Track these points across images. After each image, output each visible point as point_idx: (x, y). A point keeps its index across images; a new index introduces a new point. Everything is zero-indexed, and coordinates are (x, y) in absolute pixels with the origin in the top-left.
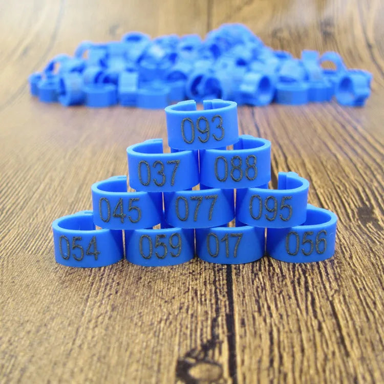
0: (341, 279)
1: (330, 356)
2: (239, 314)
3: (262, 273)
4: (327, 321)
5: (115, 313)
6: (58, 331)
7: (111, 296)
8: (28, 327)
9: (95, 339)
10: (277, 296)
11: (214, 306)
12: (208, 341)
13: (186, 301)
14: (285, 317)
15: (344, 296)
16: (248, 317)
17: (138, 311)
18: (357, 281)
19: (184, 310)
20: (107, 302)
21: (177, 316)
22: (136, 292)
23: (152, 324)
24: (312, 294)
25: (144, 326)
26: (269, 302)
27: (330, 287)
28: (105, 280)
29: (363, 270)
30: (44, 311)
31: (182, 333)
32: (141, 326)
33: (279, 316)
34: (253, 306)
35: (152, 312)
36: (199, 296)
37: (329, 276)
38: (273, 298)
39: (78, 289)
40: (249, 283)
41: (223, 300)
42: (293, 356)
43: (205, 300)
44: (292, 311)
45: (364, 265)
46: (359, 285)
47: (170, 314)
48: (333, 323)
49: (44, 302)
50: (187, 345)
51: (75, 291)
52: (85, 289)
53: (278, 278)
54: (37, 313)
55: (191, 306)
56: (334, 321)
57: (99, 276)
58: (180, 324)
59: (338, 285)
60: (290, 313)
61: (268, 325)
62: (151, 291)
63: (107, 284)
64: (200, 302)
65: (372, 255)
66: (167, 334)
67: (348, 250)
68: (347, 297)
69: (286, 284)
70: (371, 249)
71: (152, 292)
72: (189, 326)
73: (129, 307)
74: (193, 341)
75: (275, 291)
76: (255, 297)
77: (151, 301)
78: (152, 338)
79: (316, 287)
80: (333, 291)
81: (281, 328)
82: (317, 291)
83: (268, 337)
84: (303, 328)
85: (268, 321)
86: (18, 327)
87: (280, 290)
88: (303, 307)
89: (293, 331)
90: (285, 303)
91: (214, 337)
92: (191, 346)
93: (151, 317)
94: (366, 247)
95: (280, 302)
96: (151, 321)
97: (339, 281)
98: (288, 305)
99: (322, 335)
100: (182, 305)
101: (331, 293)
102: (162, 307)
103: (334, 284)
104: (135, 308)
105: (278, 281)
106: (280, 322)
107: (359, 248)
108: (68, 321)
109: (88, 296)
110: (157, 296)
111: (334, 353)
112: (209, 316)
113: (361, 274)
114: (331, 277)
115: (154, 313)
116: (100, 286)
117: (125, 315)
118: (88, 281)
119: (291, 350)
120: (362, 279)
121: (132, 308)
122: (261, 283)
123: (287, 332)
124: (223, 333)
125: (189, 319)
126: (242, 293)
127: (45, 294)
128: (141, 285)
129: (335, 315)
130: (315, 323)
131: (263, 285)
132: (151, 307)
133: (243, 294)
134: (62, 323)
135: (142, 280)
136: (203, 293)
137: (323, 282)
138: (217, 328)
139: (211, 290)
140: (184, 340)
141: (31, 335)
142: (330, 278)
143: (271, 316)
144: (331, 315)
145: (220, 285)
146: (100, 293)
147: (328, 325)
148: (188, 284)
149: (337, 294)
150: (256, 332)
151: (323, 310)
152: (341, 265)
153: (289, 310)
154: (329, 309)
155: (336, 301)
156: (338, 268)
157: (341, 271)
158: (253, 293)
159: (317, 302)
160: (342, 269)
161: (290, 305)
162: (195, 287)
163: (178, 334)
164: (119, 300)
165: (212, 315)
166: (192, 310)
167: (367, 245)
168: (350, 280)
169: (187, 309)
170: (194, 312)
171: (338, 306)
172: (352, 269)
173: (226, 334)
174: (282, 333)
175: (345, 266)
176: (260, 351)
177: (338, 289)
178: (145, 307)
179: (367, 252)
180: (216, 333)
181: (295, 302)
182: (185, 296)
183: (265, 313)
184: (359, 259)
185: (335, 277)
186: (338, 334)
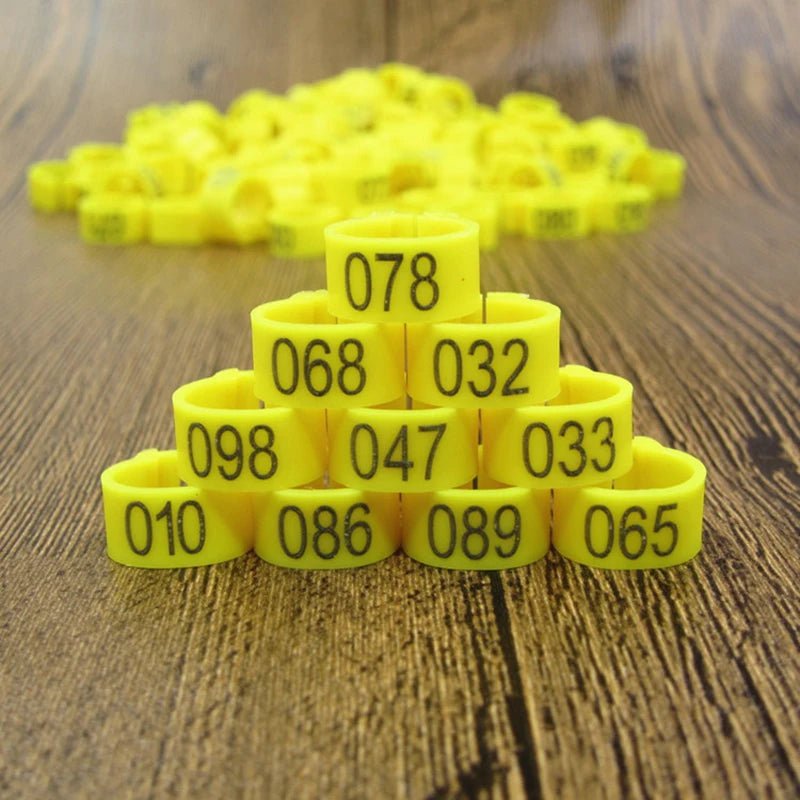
0: (751, 605)
2: (537, 697)
3: (572, 594)
4: (740, 710)
5: (248, 702)
6: (117, 747)
7: (236, 657)
8: (46, 740)
9: (206, 769)
10: (616, 649)
11: (476, 678)
12: (474, 767)
13: (410, 666)
14: (641, 701)
15: (765, 647)
16: (556, 703)
17: (301, 696)
18: (788, 611)
19: (407, 689)
20: (226, 673)
21: (393, 703)
22: (293, 646)
23: (337, 727)
24: (692, 642)
26: (600, 664)
27: (730, 625)
28: (217, 617)
29: (794, 584)
30: (81, 698)
31: (410, 749)
32: (311, 733)
33: (629, 702)
34: (564, 674)
35: (334, 697)
36: (438, 654)
37: (723, 599)
38: (607, 655)
39: (158, 642)
40: (547, 619)
41: (495, 664)
43: (454, 663)
44: (655, 687)
45: (793, 570)
46: (793, 618)
47: (375, 700)
48: (753, 714)
49: (79, 676)
50: (424, 779)
51: (150, 645)
52: (173, 639)
53: (610, 607)
54: (64, 704)
55: (422, 679)
56: (754, 708)
57: (203, 609)
58: (404, 726)
59: (748, 621)
60: (651, 692)
61: (607, 722)
62: (325, 643)
63: (224, 628)
64: (441, 668)
66: (376, 752)
67: (751, 536)
68: (772, 649)
69: (630, 619)
70: (798, 532)
71: (329, 644)
72: (424, 729)
73: (279, 684)
74: (439, 769)
75: (610, 638)
76: (566, 653)
77: (329, 668)
78: (340, 762)
79: (699, 625)
80: (739, 634)
81: (638, 730)
82: (703, 636)
83: (611, 754)
84: (688, 729)
85: (605, 712)
86: (21, 740)
87: (619, 634)
88: (679, 676)
89: (666, 737)
90: (635, 667)
91: (487, 755)
92: (434, 782)
93: (333, 709)
94: (788, 528)
95: (625, 664)
96: (335, 719)
97: (746, 610)
98: (644, 673)
99: (735, 745)
100: (402, 677)
101: (735, 640)
102: (357, 683)
103: (737, 618)
104: (294, 686)
105: (612, 612)
106: (633, 716)
107: (773, 532)
108: (139, 723)
109: (182, 657)
110: (341, 654)
111: (769, 790)
112: (468, 704)
113: (791, 591)
114: (727, 601)
115: (339, 699)
116: (208, 632)
117: (272, 704)
118: (180, 621)
119: (669, 787)
121: (287, 687)
122: (574, 619)
123: (652, 740)
124: (506, 745)
125: (423, 711)
126: (535, 643)
127: (82, 654)
128: (302, 630)
129: (752, 692)
130: (713, 716)
131: (578, 622)
132: (331, 683)
133: (538, 646)
134: (125, 727)
135: (303, 616)
136: (446, 644)
137: (711, 613)
138: (488, 735)
139: (463, 638)
140: (416, 767)
141: (53, 759)
142: (726, 604)
143: (610, 701)
144: (745, 694)
145: (481, 624)
146: (208, 651)
147: (743, 720)
148: (408, 623)
149: (748, 641)
150: (581, 742)
151: (725, 683)
152: (742, 570)
153: (648, 684)
154: (739, 678)
155: (751, 659)
156: (738, 579)
157: (746, 586)
158: (561, 643)
159: (707, 661)
160: (748, 582)
161: (649, 672)
162: (426, 631)
163: (401, 751)
164: (255, 668)
165: (473, 699)
166: (425, 688)
167: (789, 524)
168: (771, 607)
169: (415, 687)
170: (432, 694)
171: (758, 672)
172: (770, 582)
173: (513, 748)
174: (641, 743)
175: (753, 574)
176: (599, 792)
177: (748, 629)
178: (317, 683)
179: (792, 540)
180: (490, 745)
181: (658, 663)
182: (406, 654)
183: (595, 692)
184: (779, 557)
185: (736, 599)
186: (770, 743)
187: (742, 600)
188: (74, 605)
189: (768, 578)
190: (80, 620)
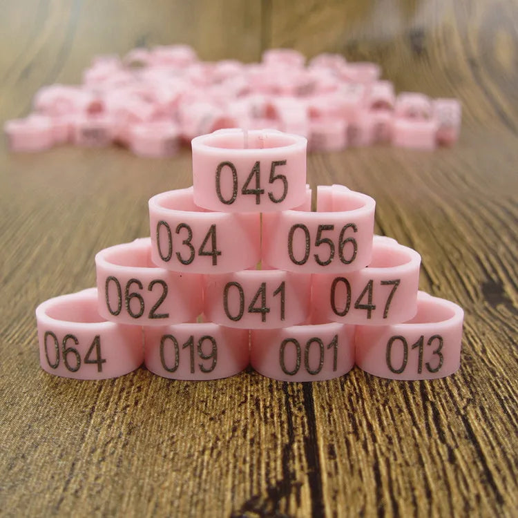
0: (474, 383)
1: (473, 503)
2: (324, 437)
3: (355, 373)
4: (462, 447)
5: (132, 438)
6: (43, 466)
7: (128, 409)
9: (100, 481)
10: (381, 408)
11: (286, 426)
12: (278, 483)
13: (243, 418)
14: (395, 440)
15: (482, 409)
16: (338, 442)
17: (168, 436)
18: (499, 387)
19: (239, 433)
20: (121, 420)
21: (229, 442)
23: (190, 456)
24: (433, 404)
25: (178, 460)
26: (369, 418)
27: (460, 395)
28: (119, 382)
29: (504, 370)
30: (23, 432)
31: (237, 471)
32: (173, 459)
33: (387, 440)
34: (345, 424)
35: (190, 436)
36: (262, 410)
37: (456, 378)
38: (375, 411)
39: (78, 397)
40: (337, 388)
41: (299, 416)
42: (415, 503)
43: (272, 416)
44: (405, 432)
45: (505, 362)
46: (502, 392)
47: (218, 439)
48: (471, 449)
50: (245, 491)
52: (88, 396)
53: (380, 381)
55: (250, 426)
56: (472, 446)
58: (235, 456)
59: (471, 393)
60: (403, 435)
61: (371, 454)
62: (188, 401)
63: (122, 390)
64: (263, 419)
65: (514, 348)
66: (214, 472)
67: (478, 341)
68: (487, 411)
69: (392, 389)
70: (511, 339)
71: (191, 403)
72: (248, 459)
73: (155, 427)
74: (255, 485)
75: (378, 401)
76: (348, 410)
77: (189, 418)
78: (189, 479)
79: (438, 394)
80: (465, 400)
81: (392, 459)
82: (440, 401)
83: (372, 474)
84: (426, 458)
85: (370, 448)
87: (384, 398)
88: (422, 425)
89: (410, 463)
90: (393, 419)
91: (288, 475)
92: (251, 491)
93: (189, 445)
94: (504, 337)
95: (387, 417)
96: (189, 452)
97: (471, 386)
98: (398, 423)
99: (457, 468)
100: (236, 424)
101: (462, 404)
102: (206, 428)
103: (464, 390)
104: (164, 429)
105: (381, 385)
106: (388, 449)
107: (494, 340)
108: (59, 450)
109: (93, 407)
110: (198, 409)
111: (478, 497)
112: (279, 442)
113: (502, 375)
114: (459, 379)
115: (193, 438)
116: (112, 392)
117: (149, 440)
118: (94, 384)
119: (410, 494)
120: (506, 383)
121: (160, 429)
122: (355, 389)
123: (401, 465)
124: (302, 468)
125: (248, 447)
126: (327, 403)
127: (28, 404)
129: (471, 436)
130: (443, 450)
131: (357, 391)
132: (190, 427)
133: (330, 405)
134: (50, 453)
136: (268, 404)
137: (447, 387)
138: (291, 461)
139: (280, 400)
140: (240, 483)
142: (458, 382)
143: (375, 440)
144: (466, 438)
145: (293, 391)
146: (110, 404)
147: (463, 453)
148: (244, 390)
149: (471, 405)
150: (352, 466)
151: (453, 430)
152: (470, 361)
153: (401, 429)
154: (463, 427)
155: (472, 416)
156: (468, 367)
157: (472, 371)
158: (345, 404)
159: (442, 416)
160: (474, 368)
161: (402, 422)
162: (255, 395)
163: (230, 472)
164: (140, 416)
165: (283, 439)
166: (252, 431)
167: (504, 334)
168: (488, 384)
169: (245, 432)
170: (255, 436)
171: (476, 424)
172: (489, 369)
173: (306, 471)
174: (393, 467)
175: (478, 364)
176: (361, 498)
177: (472, 398)
178: (180, 427)
179: (506, 344)
180: (291, 469)
181: (409, 417)
182: (241, 409)
183: (365, 435)
184: (496, 353)
185: (465, 379)
186: (481, 468)
187: (469, 379)
188: (26, 372)
189: (487, 366)
190: (29, 382)
